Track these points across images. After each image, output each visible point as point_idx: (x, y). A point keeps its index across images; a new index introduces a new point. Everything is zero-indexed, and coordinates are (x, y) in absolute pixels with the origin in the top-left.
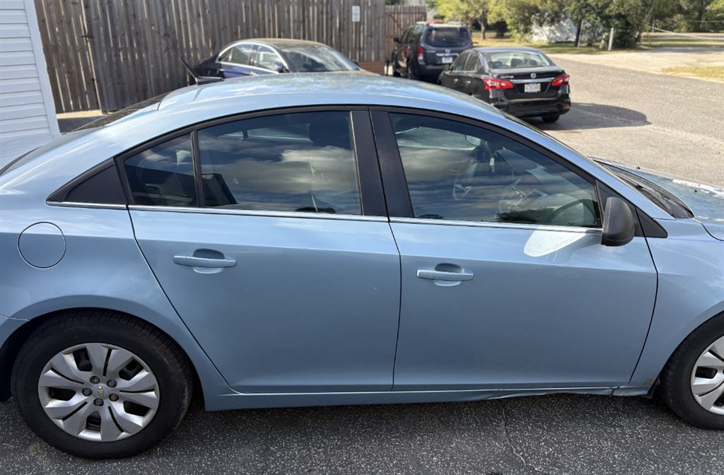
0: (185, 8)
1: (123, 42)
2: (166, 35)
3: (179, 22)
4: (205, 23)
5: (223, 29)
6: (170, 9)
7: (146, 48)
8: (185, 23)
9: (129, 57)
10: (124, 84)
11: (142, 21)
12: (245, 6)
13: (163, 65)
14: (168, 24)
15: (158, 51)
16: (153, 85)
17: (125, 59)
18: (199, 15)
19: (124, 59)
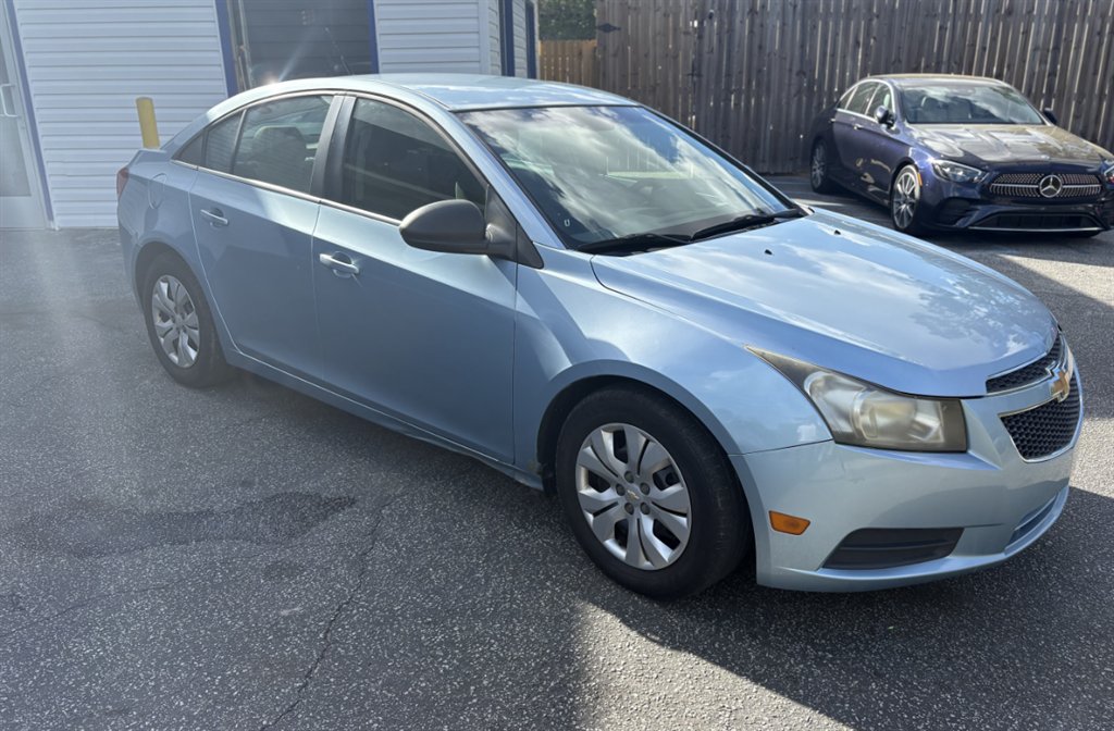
0: (837, 34)
1: (739, 82)
2: (801, 73)
3: (824, 54)
4: (866, 55)
5: (894, 62)
6: (814, 37)
7: (768, 90)
8: (833, 55)
9: (743, 104)
10: (728, 137)
11: (769, 55)
12: (941, 28)
13: (788, 115)
14: (807, 58)
15: (784, 95)
16: (768, 141)
17: (737, 105)
18: (857, 43)
19: (735, 104)
